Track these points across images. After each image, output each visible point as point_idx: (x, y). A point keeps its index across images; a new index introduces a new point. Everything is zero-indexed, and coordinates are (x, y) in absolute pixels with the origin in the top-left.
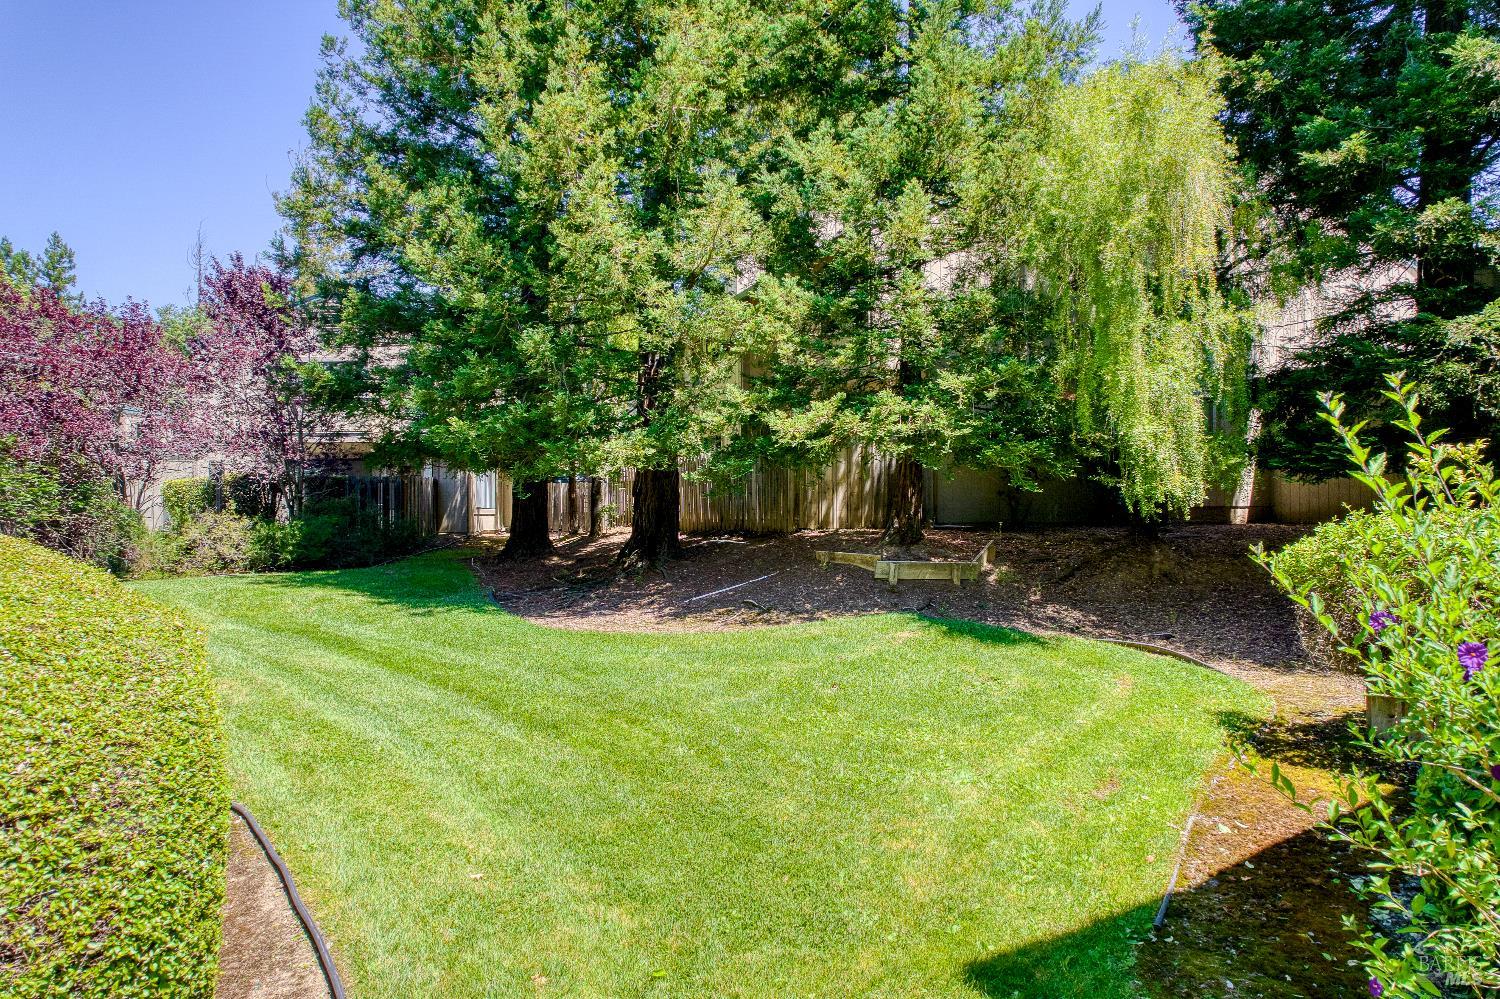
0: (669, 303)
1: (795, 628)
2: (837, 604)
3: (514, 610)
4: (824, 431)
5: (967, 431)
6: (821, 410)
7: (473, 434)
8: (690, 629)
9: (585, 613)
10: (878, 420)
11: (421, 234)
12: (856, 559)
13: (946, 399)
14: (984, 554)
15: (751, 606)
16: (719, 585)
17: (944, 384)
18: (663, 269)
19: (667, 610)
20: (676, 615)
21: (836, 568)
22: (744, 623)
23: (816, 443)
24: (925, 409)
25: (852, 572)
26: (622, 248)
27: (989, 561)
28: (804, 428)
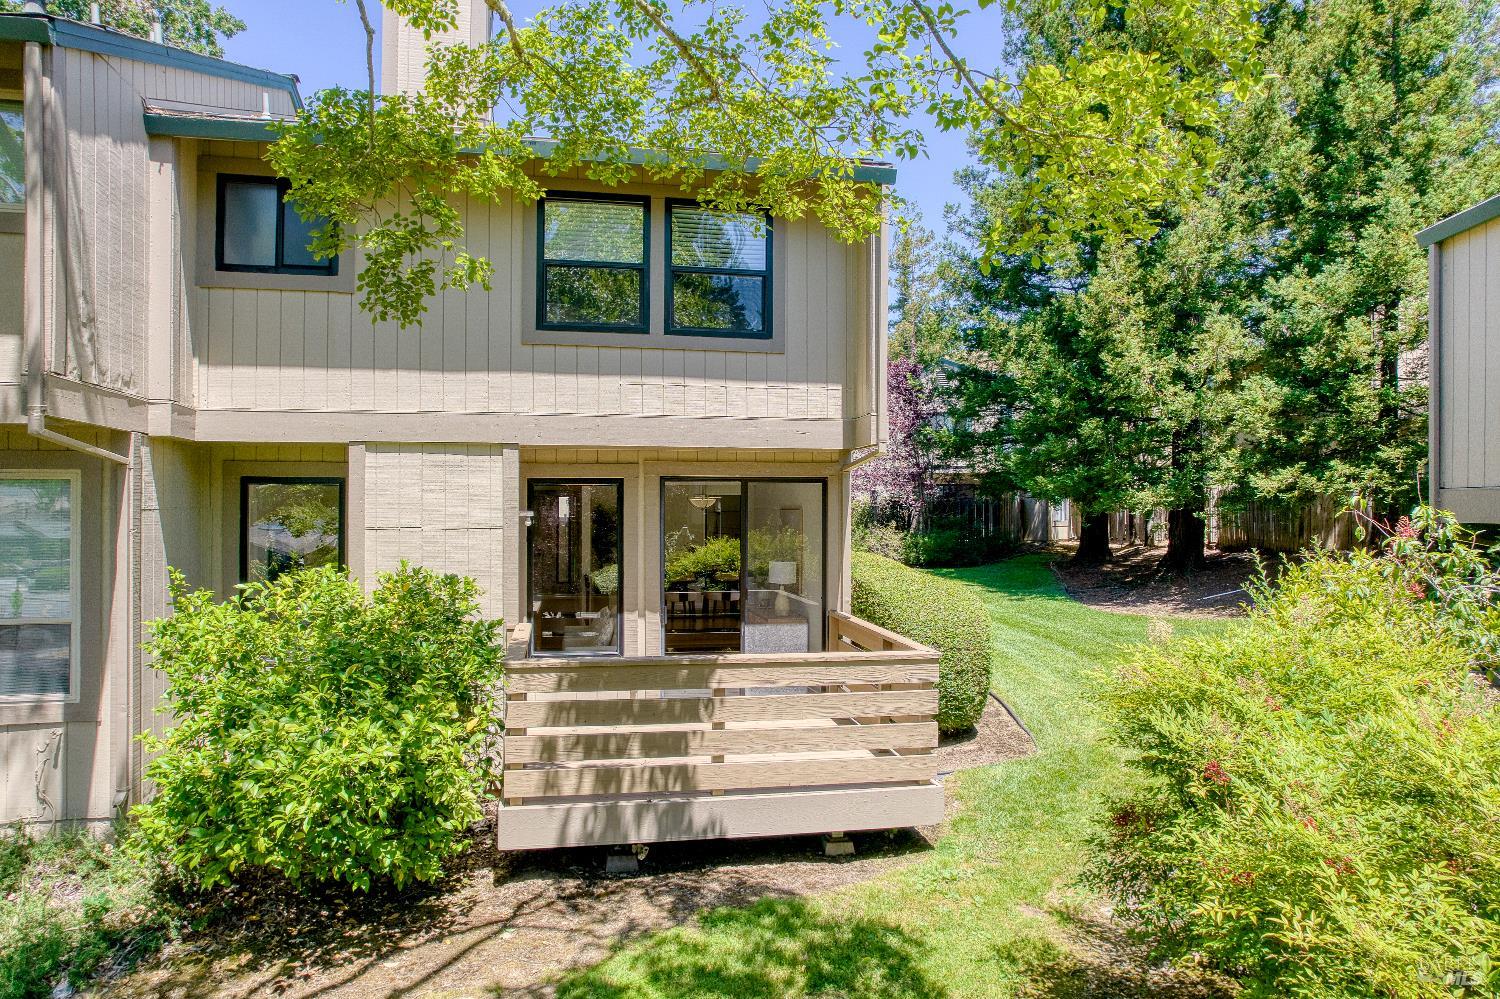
0: (1181, 401)
3: (1081, 600)
4: (1291, 488)
5: (1404, 487)
6: (1287, 475)
7: (1051, 486)
8: (1191, 616)
9: (1125, 605)
10: (1331, 481)
11: (1017, 354)
13: (1384, 464)
16: (1223, 589)
17: (1383, 455)
18: (1178, 376)
19: (1182, 605)
20: (1186, 609)
23: (1285, 496)
24: (1369, 472)
26: (1147, 370)
28: (1276, 485)
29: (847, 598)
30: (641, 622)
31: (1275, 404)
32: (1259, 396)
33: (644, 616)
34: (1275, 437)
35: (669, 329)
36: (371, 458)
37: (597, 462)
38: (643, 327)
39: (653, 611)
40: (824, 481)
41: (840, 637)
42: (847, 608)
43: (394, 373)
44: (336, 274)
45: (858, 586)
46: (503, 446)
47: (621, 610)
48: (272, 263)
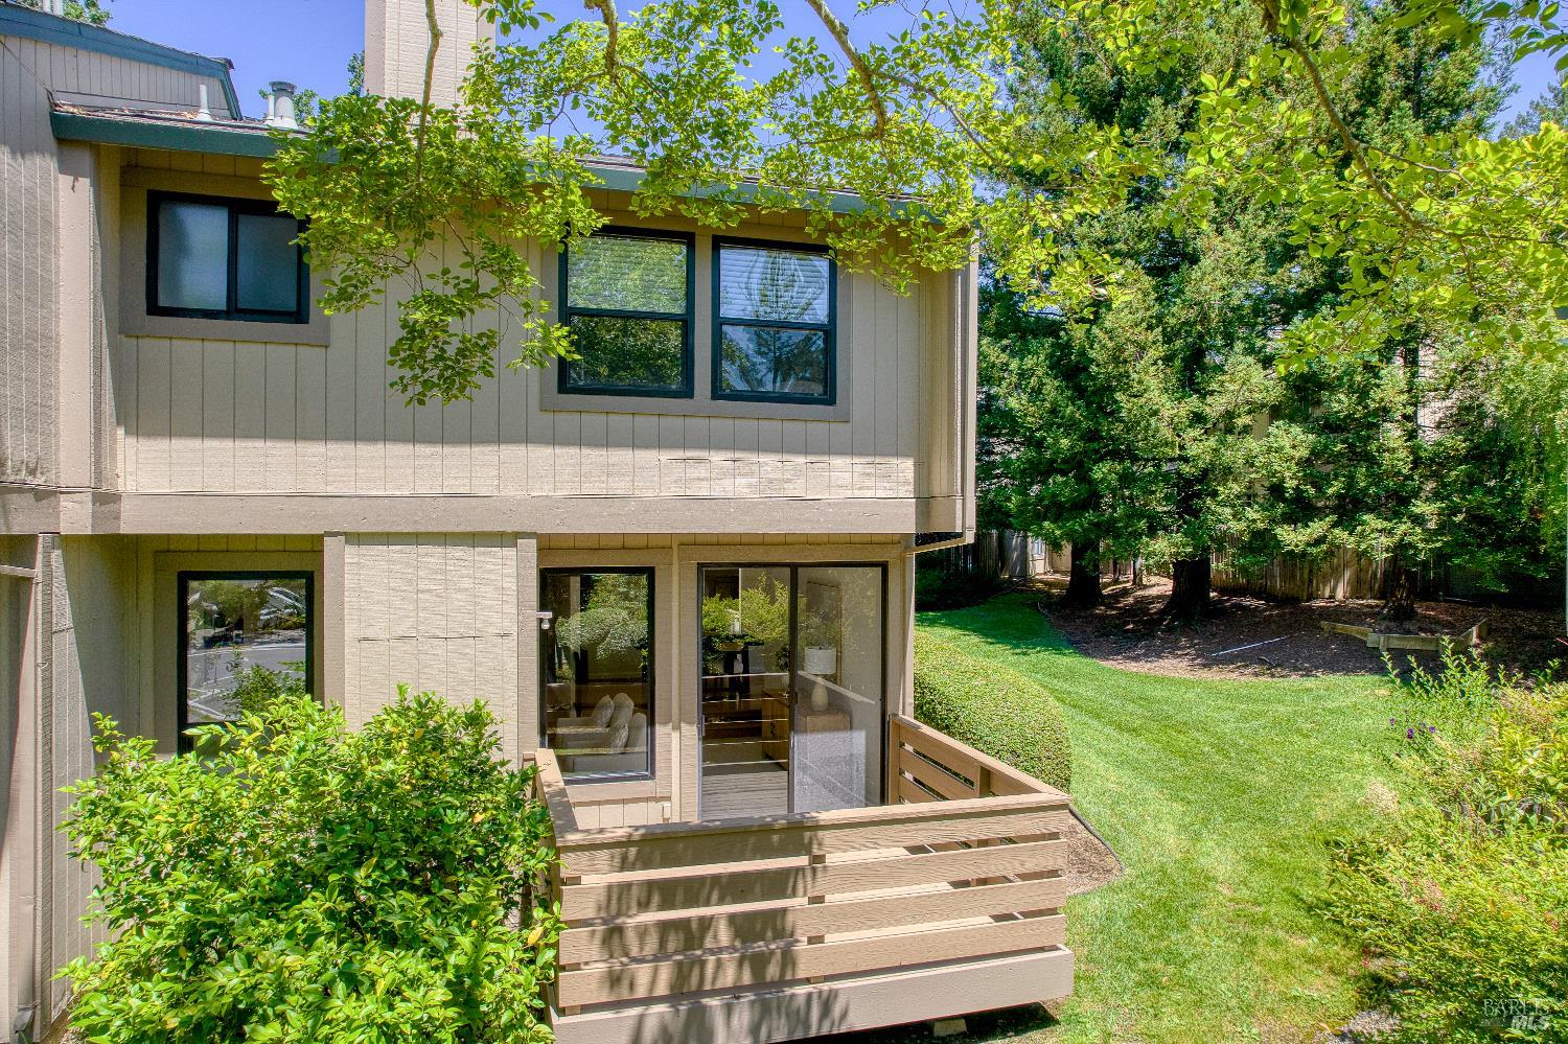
1: (1295, 681)
2: (1332, 666)
3: (1086, 654)
4: (1318, 542)
5: (1439, 545)
6: (1317, 528)
7: (1058, 532)
8: (1213, 676)
9: (1136, 659)
10: (1362, 535)
12: (1354, 630)
13: (1418, 520)
14: (1474, 630)
15: (1263, 662)
16: (1240, 643)
17: (1417, 511)
19: (1198, 661)
20: (1205, 666)
21: (1335, 636)
22: (1256, 675)
23: (1314, 550)
24: (1403, 527)
25: (1347, 639)
26: (1166, 413)
27: (1479, 637)
28: (1305, 538)
29: (910, 700)
30: (675, 736)
31: (1304, 453)
32: (1286, 442)
33: (679, 728)
34: (1302, 487)
35: (718, 392)
36: (351, 553)
37: (624, 548)
38: (687, 391)
39: (690, 723)
40: (884, 566)
41: (902, 745)
42: (910, 709)
43: (380, 446)
44: (307, 322)
45: (919, 684)
46: (518, 535)
47: (651, 723)
48: (223, 306)
